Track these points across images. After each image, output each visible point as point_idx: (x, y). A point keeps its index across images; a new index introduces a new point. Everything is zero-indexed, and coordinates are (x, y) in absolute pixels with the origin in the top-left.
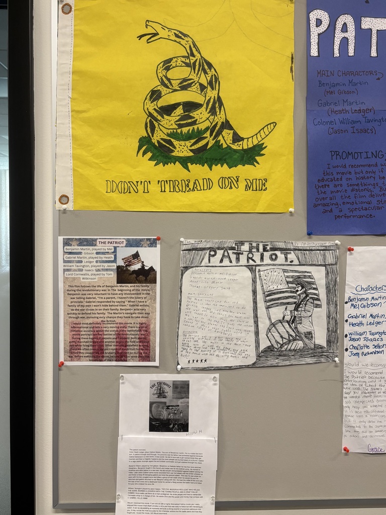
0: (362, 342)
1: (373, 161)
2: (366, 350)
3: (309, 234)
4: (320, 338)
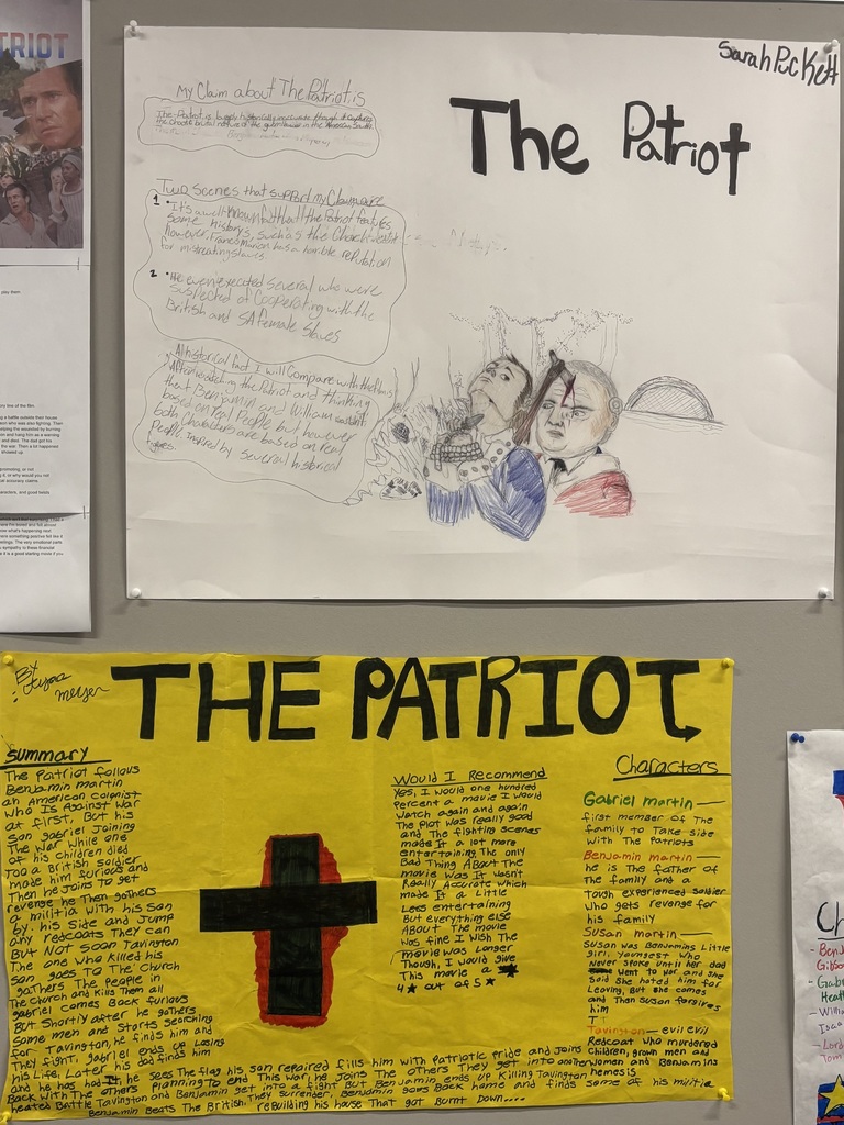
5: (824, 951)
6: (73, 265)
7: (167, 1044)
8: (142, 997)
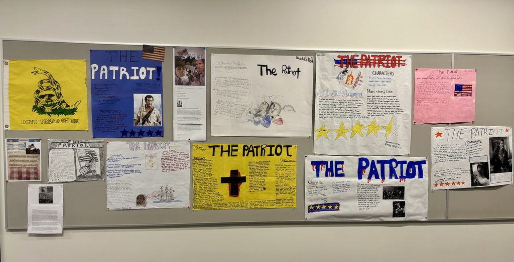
0: (113, 173)
1: (115, 113)
2: (114, 176)
3: (94, 137)
4: (98, 172)
5: (309, 187)
6: (203, 88)
7: (216, 199)
8: (212, 193)
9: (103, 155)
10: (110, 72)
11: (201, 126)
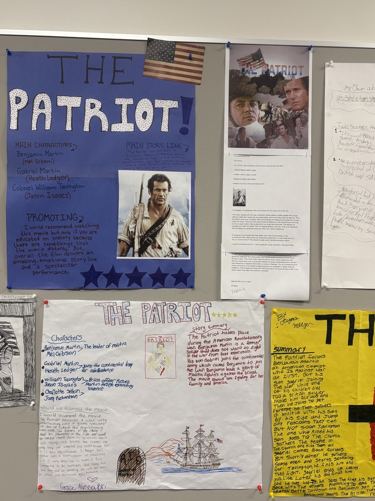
0: (57, 388)
1: (68, 223)
2: (60, 395)
3: (9, 288)
4: (19, 383)
6: (304, 156)
7: (335, 468)
8: (325, 448)
9: (32, 336)
10: (59, 112)
11: (296, 259)
